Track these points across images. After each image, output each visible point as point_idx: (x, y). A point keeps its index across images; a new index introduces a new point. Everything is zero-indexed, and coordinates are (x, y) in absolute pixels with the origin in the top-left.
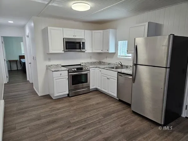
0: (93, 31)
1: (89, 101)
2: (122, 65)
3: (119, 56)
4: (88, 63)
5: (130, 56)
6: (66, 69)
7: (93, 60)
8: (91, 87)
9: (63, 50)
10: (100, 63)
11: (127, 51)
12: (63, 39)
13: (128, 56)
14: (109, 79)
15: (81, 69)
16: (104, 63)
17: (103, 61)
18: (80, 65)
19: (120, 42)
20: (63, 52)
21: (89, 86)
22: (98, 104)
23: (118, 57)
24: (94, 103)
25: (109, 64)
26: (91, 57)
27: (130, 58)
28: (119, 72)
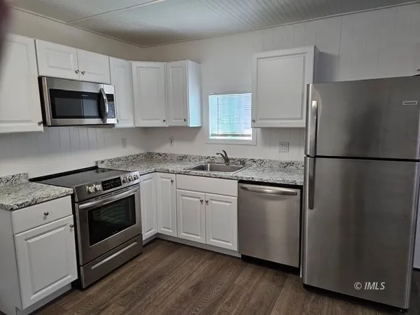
0: (135, 64)
1: (163, 284)
2: (227, 160)
3: (212, 135)
4: (118, 159)
5: (249, 135)
6: (64, 190)
7: (131, 151)
8: (146, 235)
9: (41, 120)
10: (149, 157)
11: (253, 121)
12: (40, 79)
13: (242, 135)
14: (207, 202)
15: (116, 182)
16: (165, 158)
17: (162, 151)
18: (95, 168)
19: (213, 100)
20: (41, 128)
21: (140, 235)
22: (197, 288)
23: (211, 138)
24: (183, 288)
25: (182, 158)
26: (124, 143)
27: (250, 138)
28: (241, 181)
